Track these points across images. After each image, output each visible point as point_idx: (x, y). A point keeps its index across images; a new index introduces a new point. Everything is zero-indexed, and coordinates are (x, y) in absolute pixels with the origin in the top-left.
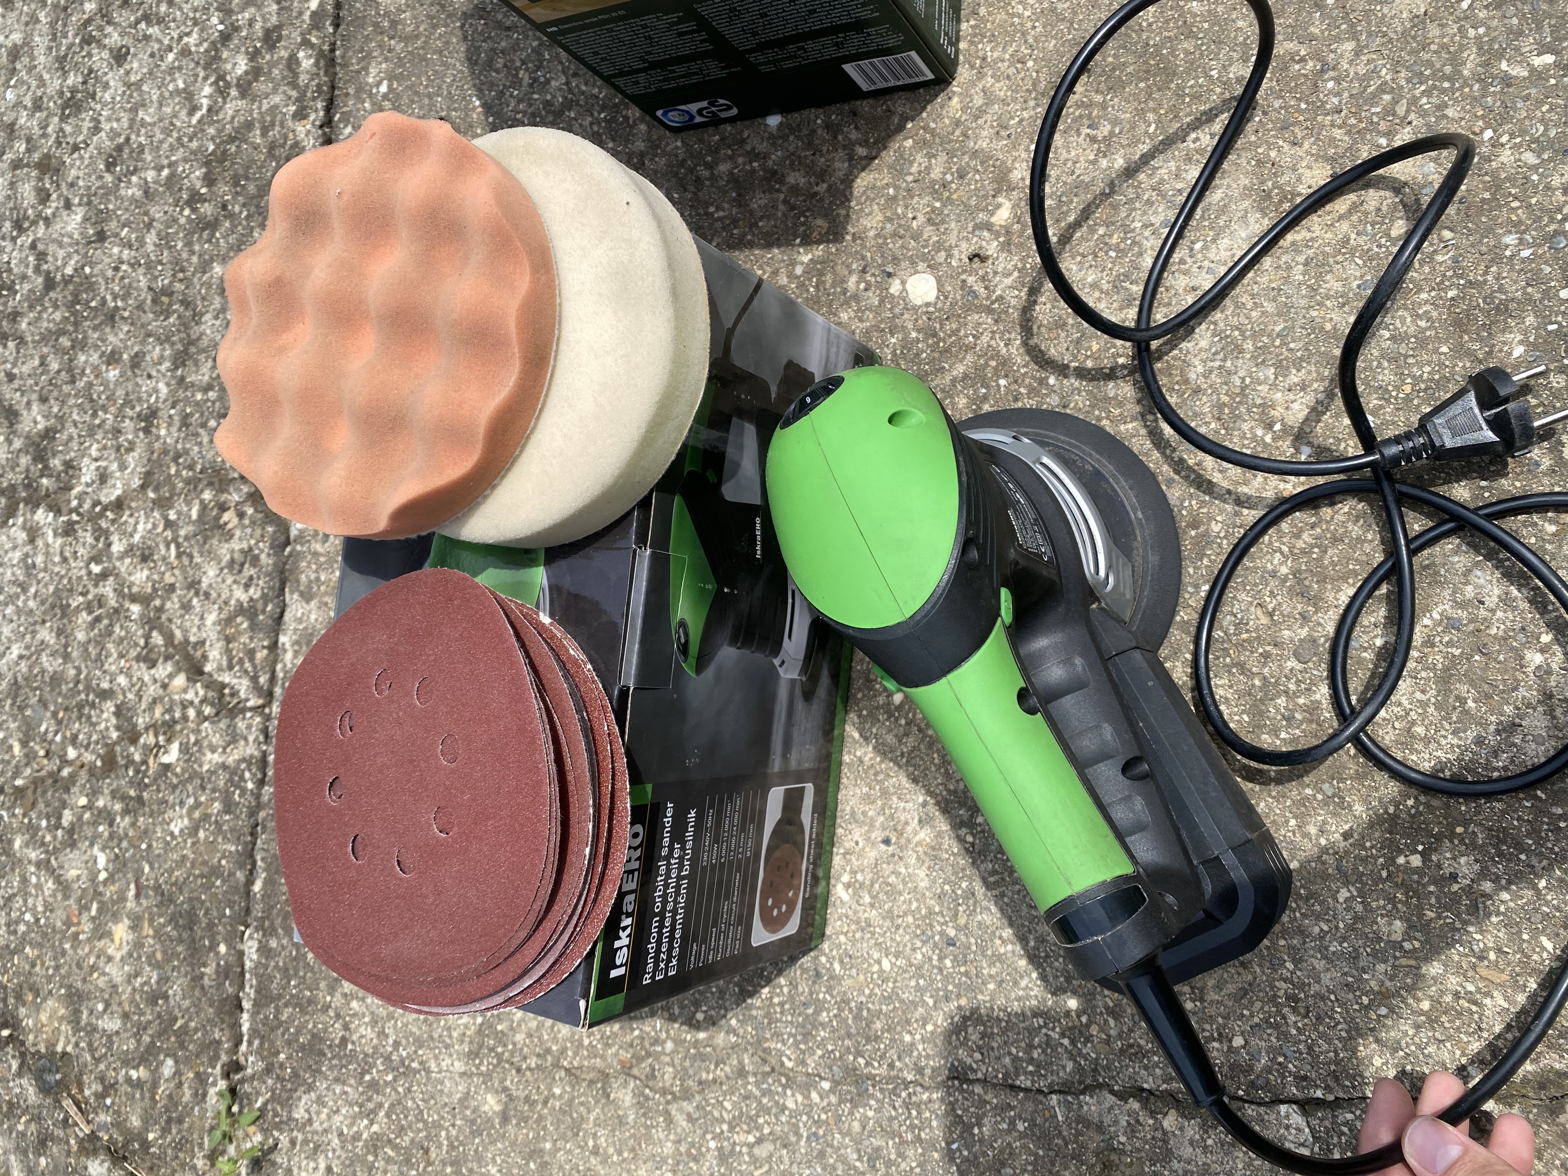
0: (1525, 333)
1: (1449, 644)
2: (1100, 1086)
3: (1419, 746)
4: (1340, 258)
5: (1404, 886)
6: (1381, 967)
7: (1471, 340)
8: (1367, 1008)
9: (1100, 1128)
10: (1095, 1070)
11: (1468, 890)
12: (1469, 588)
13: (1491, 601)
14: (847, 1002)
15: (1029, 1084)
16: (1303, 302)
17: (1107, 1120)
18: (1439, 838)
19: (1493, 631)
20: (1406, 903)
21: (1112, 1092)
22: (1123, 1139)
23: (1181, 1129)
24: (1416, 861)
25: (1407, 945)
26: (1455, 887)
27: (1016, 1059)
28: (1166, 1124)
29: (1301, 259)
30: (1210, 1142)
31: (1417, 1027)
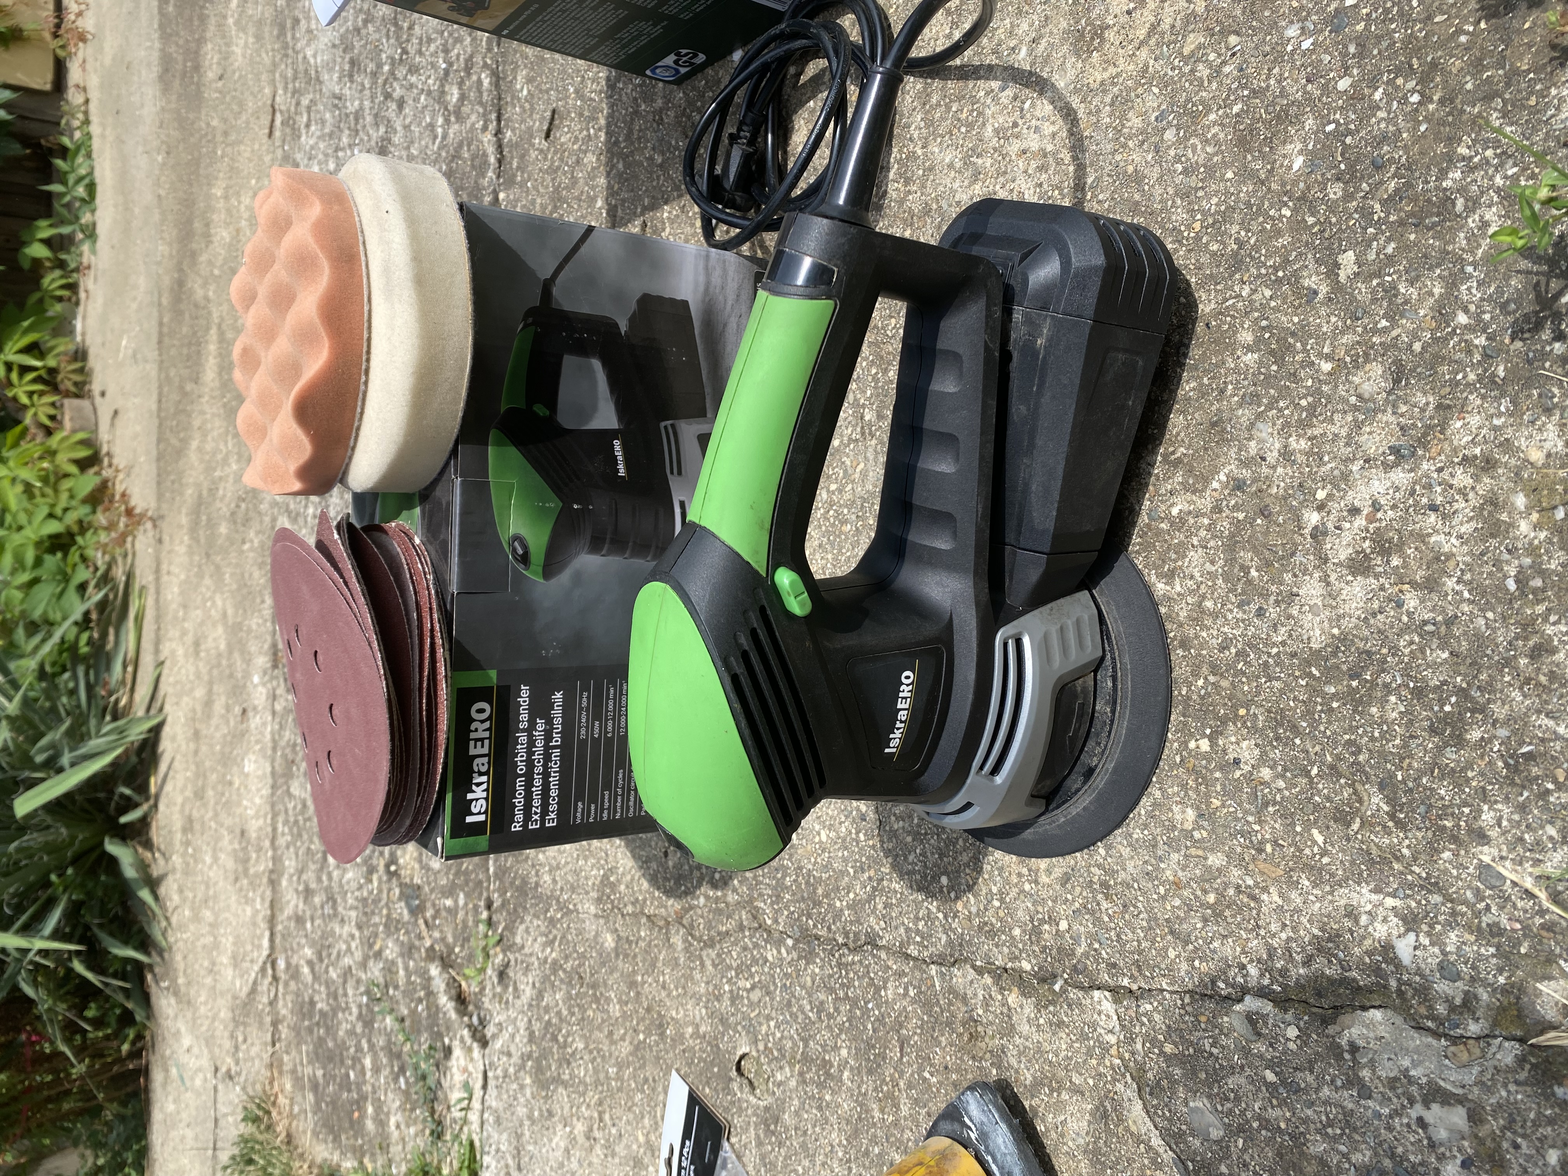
0: (1305, 141)
1: (1236, 508)
2: (966, 960)
3: (1208, 622)
4: (1140, 91)
5: (1194, 771)
6: (1175, 857)
7: (1254, 159)
8: (1163, 898)
9: (964, 999)
10: (961, 945)
11: (1249, 778)
12: (1253, 444)
13: (1272, 457)
15: (916, 953)
16: (1109, 147)
17: (969, 993)
18: (1224, 721)
19: (1274, 490)
20: (1197, 791)
21: (974, 967)
22: (980, 1012)
23: (1021, 1007)
24: (1205, 745)
25: (1197, 835)
26: (1238, 773)
27: (908, 930)
28: (1010, 1000)
30: (1042, 1021)
31: (1205, 920)
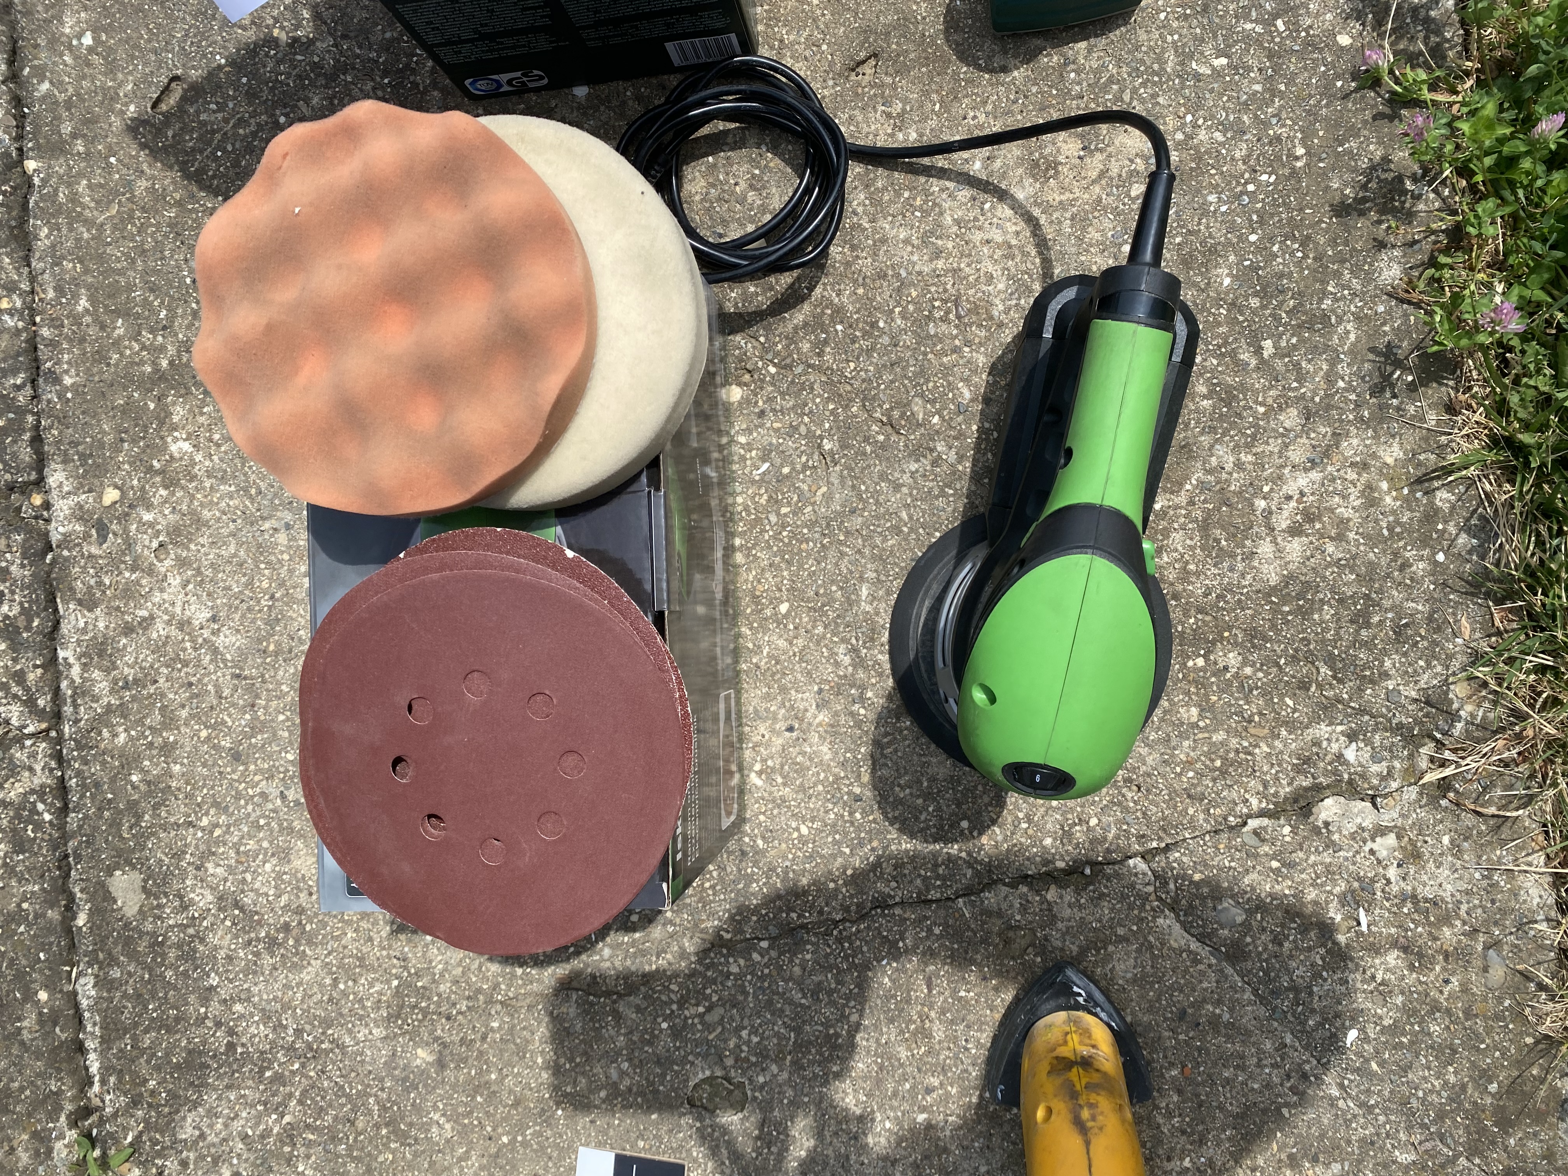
0: (1230, 268)
1: (1205, 501)
2: (995, 882)
3: (1193, 579)
4: (1096, 214)
5: (1195, 682)
6: (1186, 743)
7: (1195, 275)
8: (1180, 774)
9: (999, 914)
10: (990, 871)
11: (1236, 676)
12: (1214, 459)
13: (1229, 467)
14: (773, 870)
15: (938, 895)
16: (1073, 250)
17: (1004, 906)
18: (1213, 643)
19: (1233, 488)
20: (1197, 694)
21: (1005, 884)
22: (1018, 917)
23: (1061, 897)
24: (1200, 662)
25: (1201, 724)
26: (1228, 675)
27: (925, 879)
28: (1049, 897)
29: (1068, 215)
30: (1083, 901)
31: (1214, 780)
